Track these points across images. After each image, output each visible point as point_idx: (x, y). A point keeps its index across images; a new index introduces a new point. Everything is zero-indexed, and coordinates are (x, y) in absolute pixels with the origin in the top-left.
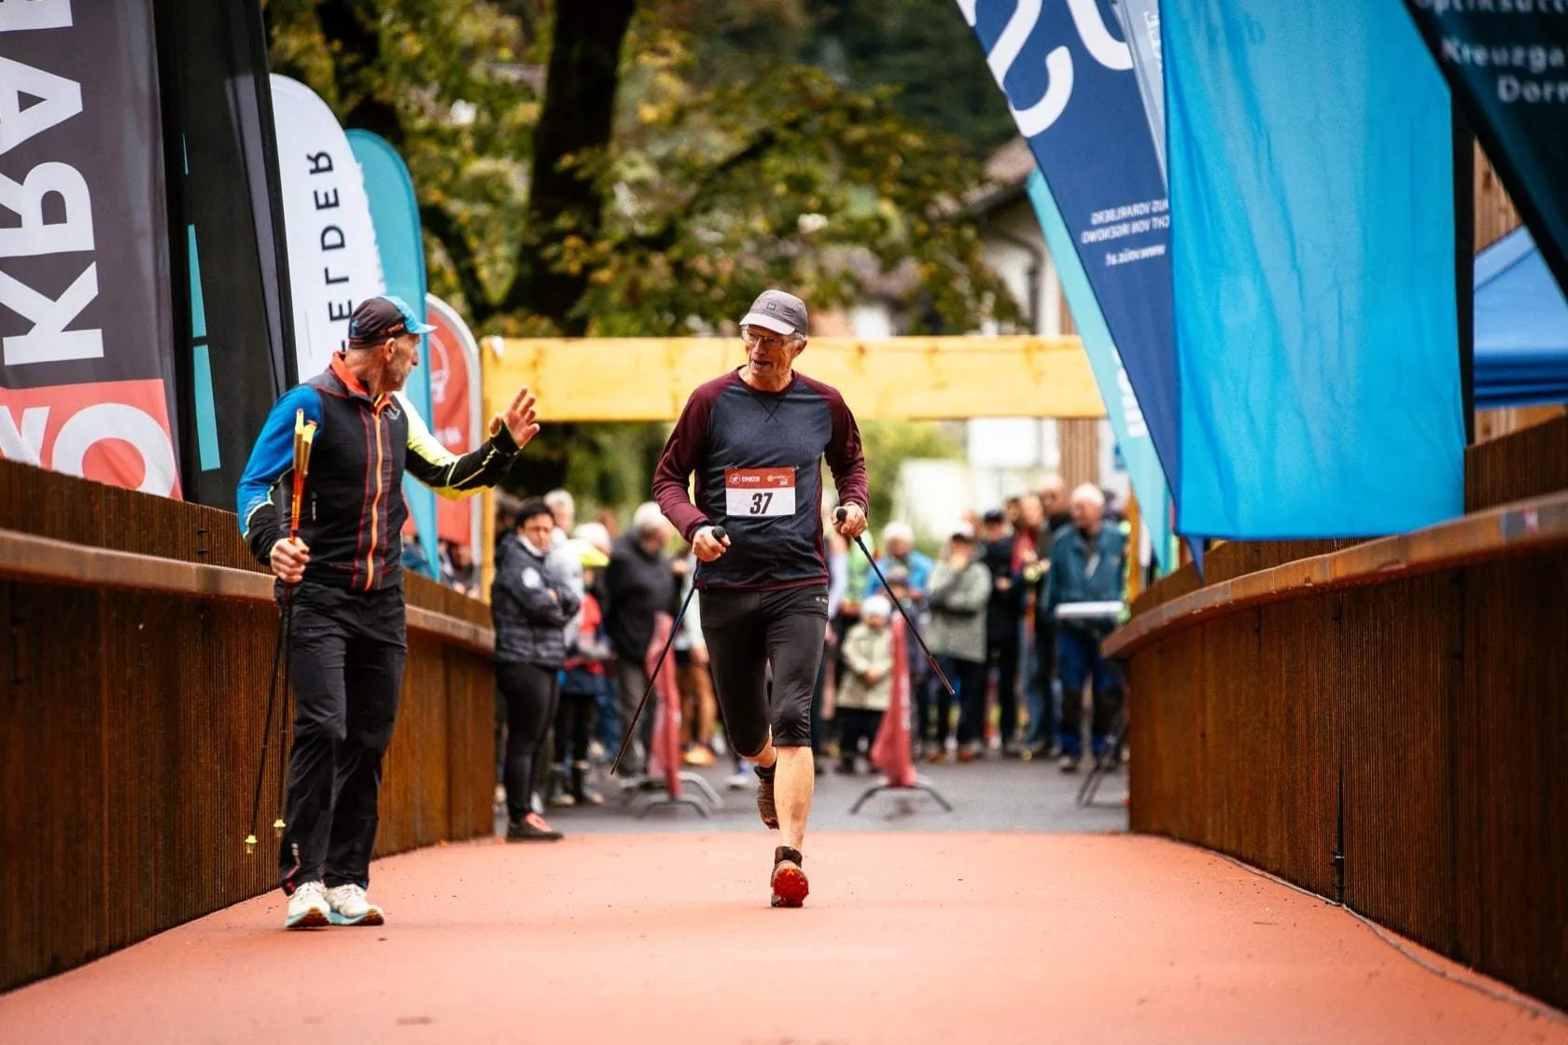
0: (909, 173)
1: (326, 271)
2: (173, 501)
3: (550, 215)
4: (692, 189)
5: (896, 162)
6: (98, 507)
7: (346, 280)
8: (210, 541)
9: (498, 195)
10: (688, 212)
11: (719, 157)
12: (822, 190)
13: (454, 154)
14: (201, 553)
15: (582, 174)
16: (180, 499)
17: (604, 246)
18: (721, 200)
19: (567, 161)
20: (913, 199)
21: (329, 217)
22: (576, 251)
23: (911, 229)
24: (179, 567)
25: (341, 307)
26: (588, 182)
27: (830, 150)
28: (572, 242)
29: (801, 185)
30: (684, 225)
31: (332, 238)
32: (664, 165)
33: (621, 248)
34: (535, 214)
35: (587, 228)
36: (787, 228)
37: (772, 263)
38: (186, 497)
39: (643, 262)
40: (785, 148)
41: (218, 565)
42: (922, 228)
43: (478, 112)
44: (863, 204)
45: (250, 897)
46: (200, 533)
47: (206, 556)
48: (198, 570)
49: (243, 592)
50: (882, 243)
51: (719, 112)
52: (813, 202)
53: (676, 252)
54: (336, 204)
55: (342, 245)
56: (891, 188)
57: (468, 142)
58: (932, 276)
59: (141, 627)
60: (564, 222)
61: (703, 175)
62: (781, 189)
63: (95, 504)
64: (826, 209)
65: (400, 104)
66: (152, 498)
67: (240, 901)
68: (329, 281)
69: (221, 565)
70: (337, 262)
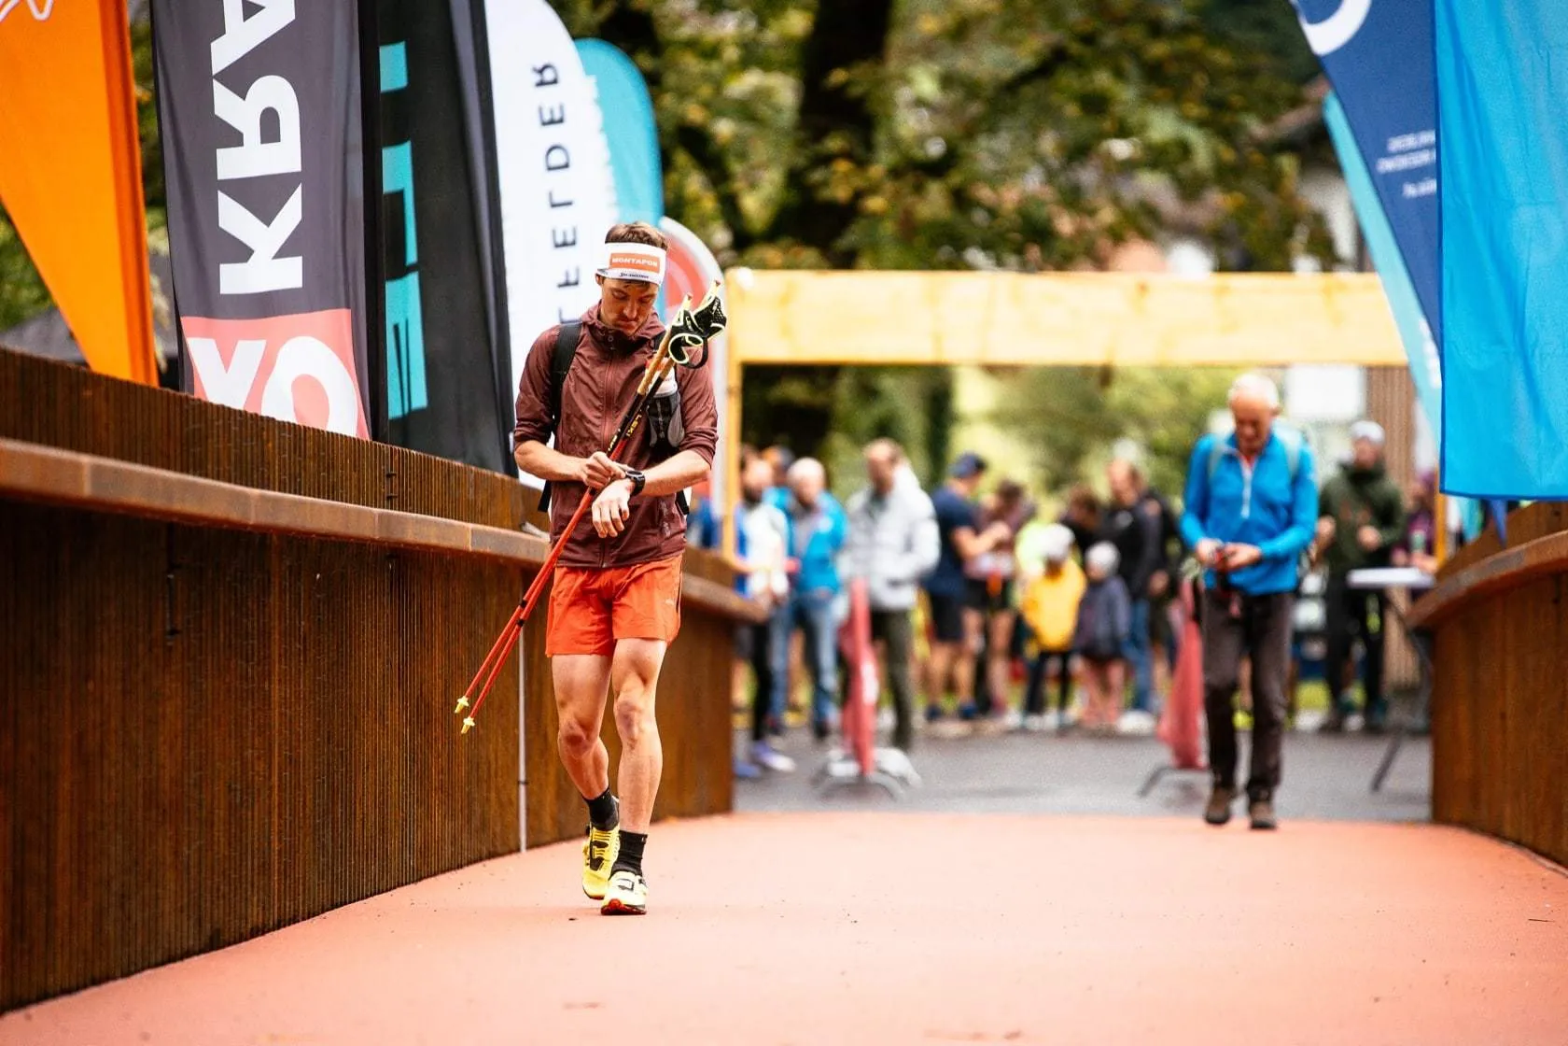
0: (1216, 92)
1: (551, 195)
2: (358, 440)
3: (819, 135)
4: (975, 109)
5: (1200, 81)
6: (270, 445)
7: (569, 204)
8: (401, 485)
9: (764, 111)
10: (970, 133)
11: (1008, 73)
12: (1118, 110)
13: (715, 67)
14: (390, 498)
15: (856, 91)
16: (367, 437)
17: (877, 170)
18: (1007, 122)
19: (838, 76)
20: (1219, 121)
21: (554, 135)
22: (846, 175)
23: (1216, 155)
24: (359, 512)
25: (565, 234)
26: (860, 102)
27: (1130, 67)
28: (842, 166)
29: (1095, 104)
30: (964, 148)
31: (557, 158)
32: (947, 81)
33: (895, 173)
34: (802, 135)
35: (859, 151)
36: (1079, 152)
37: (1061, 191)
38: (375, 436)
39: (919, 189)
40: (1081, 66)
41: (410, 511)
42: (1228, 155)
43: (741, 24)
44: (1163, 126)
45: (443, 872)
46: (389, 476)
47: (396, 501)
48: (381, 516)
49: (434, 541)
50: (1183, 170)
51: (1007, 25)
52: (1107, 125)
53: (955, 179)
54: (561, 121)
55: (566, 166)
56: (1195, 110)
57: (731, 53)
58: (1240, 208)
59: (318, 576)
60: (834, 143)
61: (989, 92)
62: (1072, 110)
63: (268, 441)
64: (1123, 132)
65: (656, 12)
66: (333, 436)
67: (431, 876)
68: (554, 206)
69: (414, 512)
70: (561, 185)
